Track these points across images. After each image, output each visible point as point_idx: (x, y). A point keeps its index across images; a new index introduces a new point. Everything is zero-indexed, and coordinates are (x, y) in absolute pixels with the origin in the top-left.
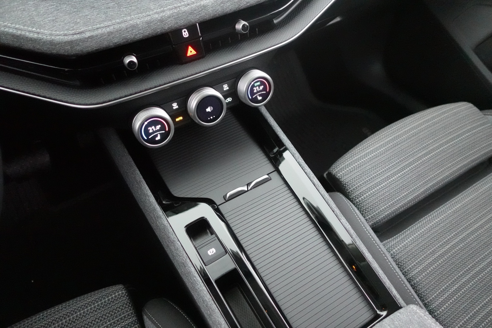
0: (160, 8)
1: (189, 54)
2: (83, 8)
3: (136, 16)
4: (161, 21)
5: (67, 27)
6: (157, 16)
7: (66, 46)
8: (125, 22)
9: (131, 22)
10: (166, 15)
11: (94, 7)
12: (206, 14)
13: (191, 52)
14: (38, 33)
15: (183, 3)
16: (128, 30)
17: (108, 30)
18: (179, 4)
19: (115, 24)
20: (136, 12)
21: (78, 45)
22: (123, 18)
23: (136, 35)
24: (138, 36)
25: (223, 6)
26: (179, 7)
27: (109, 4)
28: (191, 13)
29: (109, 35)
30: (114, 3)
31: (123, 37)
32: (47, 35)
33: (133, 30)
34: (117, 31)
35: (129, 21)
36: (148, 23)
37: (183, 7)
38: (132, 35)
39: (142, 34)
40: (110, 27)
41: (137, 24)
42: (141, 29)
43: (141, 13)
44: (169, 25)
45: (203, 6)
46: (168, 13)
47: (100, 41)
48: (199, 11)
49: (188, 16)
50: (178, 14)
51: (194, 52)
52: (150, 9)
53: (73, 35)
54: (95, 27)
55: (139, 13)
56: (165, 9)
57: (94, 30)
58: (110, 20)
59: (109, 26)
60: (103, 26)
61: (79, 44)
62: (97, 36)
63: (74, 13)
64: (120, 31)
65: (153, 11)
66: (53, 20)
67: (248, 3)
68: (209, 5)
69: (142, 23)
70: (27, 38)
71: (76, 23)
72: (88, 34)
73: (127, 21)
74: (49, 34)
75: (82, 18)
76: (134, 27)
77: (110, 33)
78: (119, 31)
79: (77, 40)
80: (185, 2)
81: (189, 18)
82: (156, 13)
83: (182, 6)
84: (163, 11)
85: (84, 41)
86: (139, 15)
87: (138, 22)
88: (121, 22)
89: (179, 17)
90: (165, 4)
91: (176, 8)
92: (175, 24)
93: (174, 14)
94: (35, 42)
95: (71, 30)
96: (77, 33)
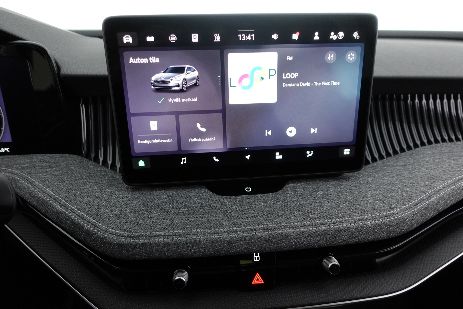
0: (233, 227)
1: (255, 282)
2: (152, 207)
3: (202, 230)
4: (230, 242)
5: (125, 227)
6: (226, 236)
7: (115, 249)
8: (188, 235)
9: (194, 237)
10: (237, 237)
11: (163, 209)
12: (286, 244)
13: (258, 280)
14: (96, 226)
15: (262, 226)
16: (188, 245)
17: (166, 240)
18: (257, 227)
19: (176, 235)
20: (205, 225)
21: (127, 250)
22: (187, 229)
23: (195, 252)
24: (197, 254)
25: (310, 239)
26: (256, 230)
27: (181, 209)
28: (268, 241)
29: (164, 247)
30: (187, 209)
31: (179, 251)
32: (102, 231)
33: (193, 246)
34: (175, 244)
35: (193, 234)
36: (213, 242)
37: (261, 231)
38: (191, 251)
39: (203, 252)
40: (169, 238)
41: (200, 241)
42: (202, 247)
43: (210, 228)
44: (237, 249)
45: (285, 235)
46: (240, 235)
47: (152, 251)
48: (279, 240)
49: (263, 244)
50: (252, 238)
51: (261, 281)
52: (221, 226)
53: (127, 237)
54: (153, 234)
55: (208, 227)
56: (238, 229)
57: (151, 237)
58: (173, 229)
59: (168, 236)
60: (163, 234)
61: (128, 248)
62: (151, 245)
63: (141, 212)
64: (179, 244)
65: (224, 228)
66: (117, 215)
67: (344, 241)
68: (293, 235)
69: (206, 241)
70: (83, 228)
71: (137, 224)
72: (142, 241)
73: (190, 234)
74: (104, 231)
75: (145, 220)
76: (195, 242)
77: (167, 244)
78: (177, 244)
79: (128, 245)
80: (264, 226)
81: (264, 246)
82: (227, 232)
83: (259, 229)
84: (235, 232)
85: (135, 247)
86: (207, 230)
87: (203, 238)
88: (184, 234)
89: (252, 242)
90: (240, 223)
91: (251, 230)
92: (245, 249)
93: (247, 238)
94: (88, 235)
95: (128, 232)
96: (132, 236)
